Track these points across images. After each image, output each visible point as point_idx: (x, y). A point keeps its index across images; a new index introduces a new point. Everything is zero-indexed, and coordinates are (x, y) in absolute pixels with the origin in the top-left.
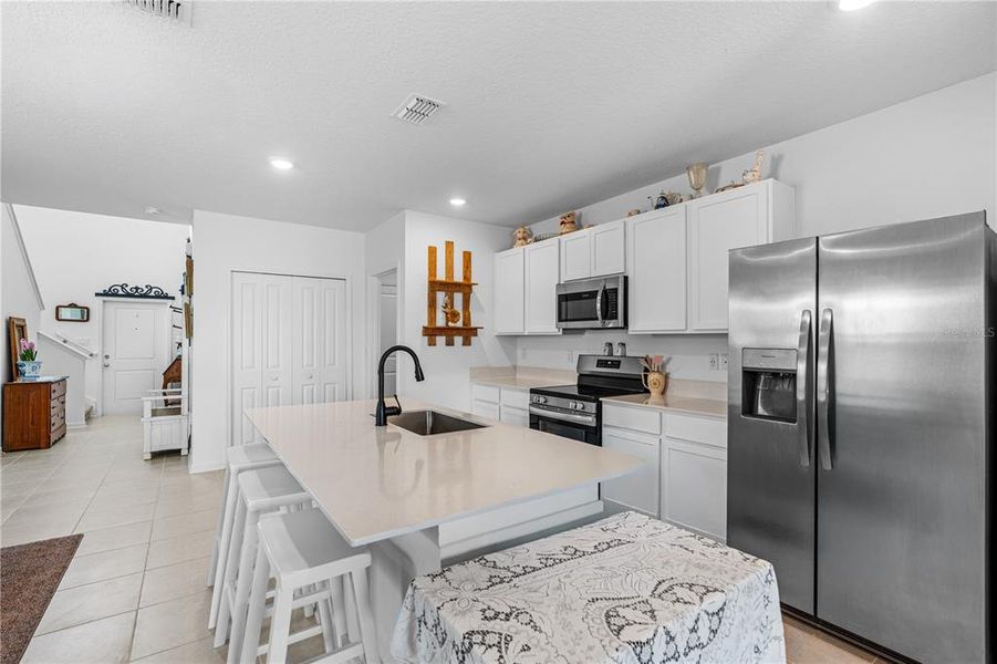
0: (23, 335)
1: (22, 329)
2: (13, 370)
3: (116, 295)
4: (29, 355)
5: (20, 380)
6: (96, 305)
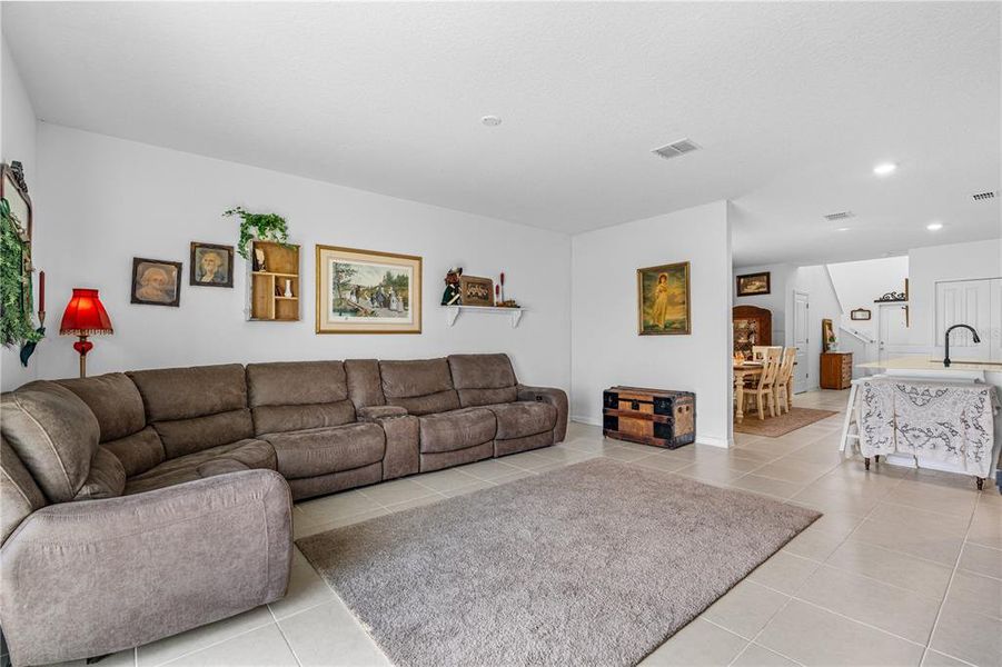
0: (830, 329)
1: (830, 325)
2: (825, 347)
3: (888, 300)
4: (832, 339)
5: (828, 352)
6: (874, 308)
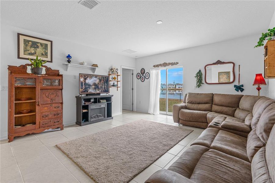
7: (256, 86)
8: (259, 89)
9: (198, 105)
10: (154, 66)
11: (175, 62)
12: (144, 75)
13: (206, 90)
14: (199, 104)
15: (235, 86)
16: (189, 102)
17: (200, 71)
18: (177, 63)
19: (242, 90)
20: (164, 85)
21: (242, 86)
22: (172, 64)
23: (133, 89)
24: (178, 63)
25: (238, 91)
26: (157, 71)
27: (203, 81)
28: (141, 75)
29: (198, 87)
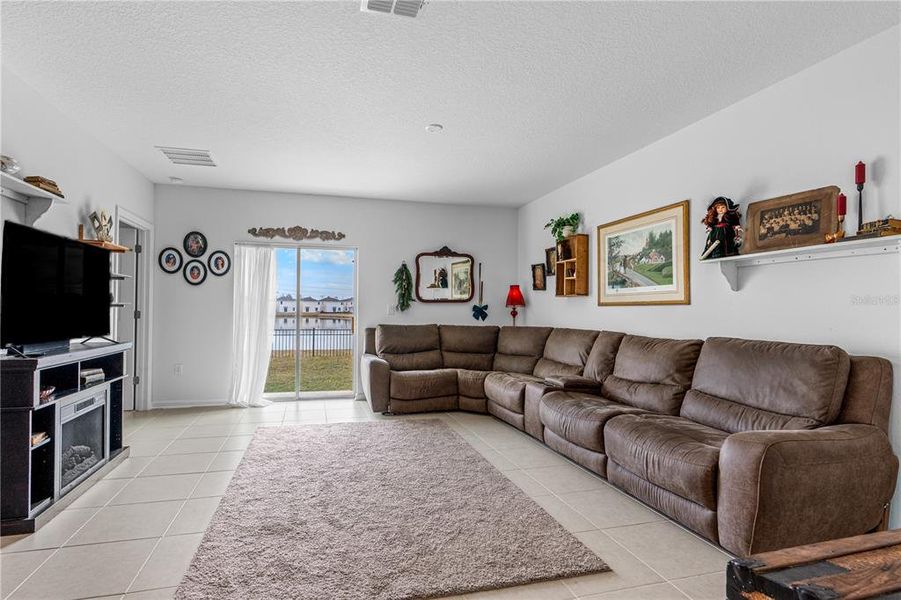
7: (510, 309)
8: (514, 314)
9: (411, 355)
10: (253, 232)
11: (333, 233)
12: (204, 259)
13: (420, 316)
14: (413, 352)
15: (475, 308)
16: (389, 350)
17: (404, 266)
18: (341, 236)
19: (484, 316)
20: (289, 298)
21: (486, 307)
22: (327, 236)
23: (137, 315)
24: (344, 236)
25: (478, 319)
26: (262, 250)
27: (414, 295)
28: (187, 258)
29: (402, 310)
